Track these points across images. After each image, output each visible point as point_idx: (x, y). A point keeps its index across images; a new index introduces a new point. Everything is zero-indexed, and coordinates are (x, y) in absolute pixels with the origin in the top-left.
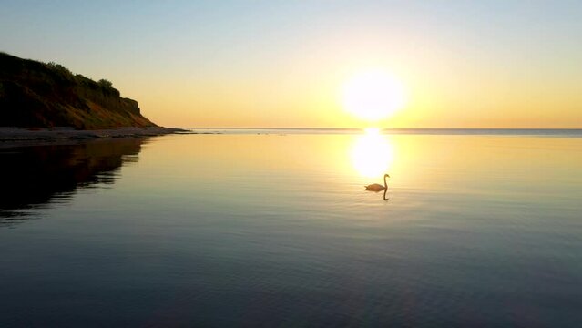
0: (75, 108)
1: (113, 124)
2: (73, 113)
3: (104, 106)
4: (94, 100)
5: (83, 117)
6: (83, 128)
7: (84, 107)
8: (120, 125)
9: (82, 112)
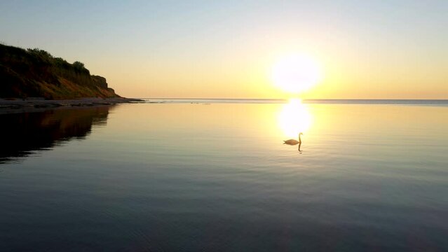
0: (48, 83)
1: (79, 95)
2: (45, 87)
3: (75, 81)
4: (66, 77)
5: (54, 90)
6: (51, 98)
7: (55, 82)
8: (86, 96)
9: (53, 86)
